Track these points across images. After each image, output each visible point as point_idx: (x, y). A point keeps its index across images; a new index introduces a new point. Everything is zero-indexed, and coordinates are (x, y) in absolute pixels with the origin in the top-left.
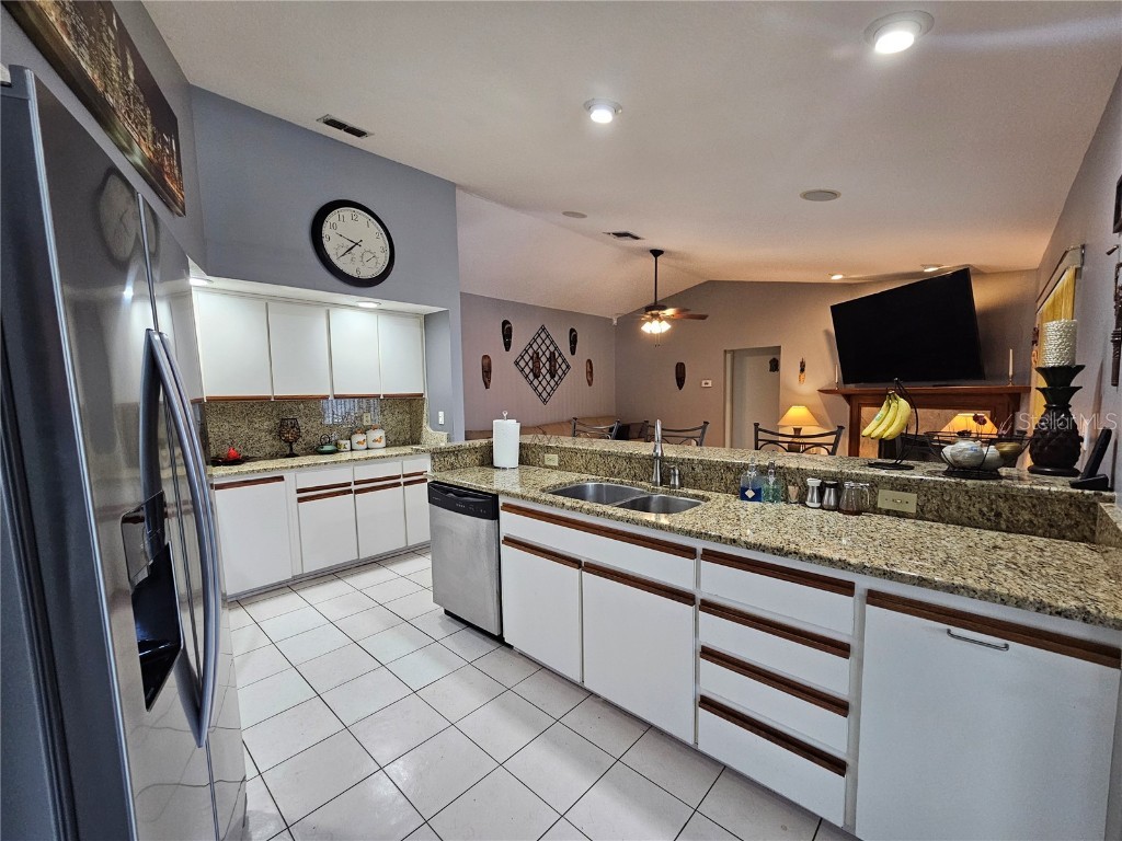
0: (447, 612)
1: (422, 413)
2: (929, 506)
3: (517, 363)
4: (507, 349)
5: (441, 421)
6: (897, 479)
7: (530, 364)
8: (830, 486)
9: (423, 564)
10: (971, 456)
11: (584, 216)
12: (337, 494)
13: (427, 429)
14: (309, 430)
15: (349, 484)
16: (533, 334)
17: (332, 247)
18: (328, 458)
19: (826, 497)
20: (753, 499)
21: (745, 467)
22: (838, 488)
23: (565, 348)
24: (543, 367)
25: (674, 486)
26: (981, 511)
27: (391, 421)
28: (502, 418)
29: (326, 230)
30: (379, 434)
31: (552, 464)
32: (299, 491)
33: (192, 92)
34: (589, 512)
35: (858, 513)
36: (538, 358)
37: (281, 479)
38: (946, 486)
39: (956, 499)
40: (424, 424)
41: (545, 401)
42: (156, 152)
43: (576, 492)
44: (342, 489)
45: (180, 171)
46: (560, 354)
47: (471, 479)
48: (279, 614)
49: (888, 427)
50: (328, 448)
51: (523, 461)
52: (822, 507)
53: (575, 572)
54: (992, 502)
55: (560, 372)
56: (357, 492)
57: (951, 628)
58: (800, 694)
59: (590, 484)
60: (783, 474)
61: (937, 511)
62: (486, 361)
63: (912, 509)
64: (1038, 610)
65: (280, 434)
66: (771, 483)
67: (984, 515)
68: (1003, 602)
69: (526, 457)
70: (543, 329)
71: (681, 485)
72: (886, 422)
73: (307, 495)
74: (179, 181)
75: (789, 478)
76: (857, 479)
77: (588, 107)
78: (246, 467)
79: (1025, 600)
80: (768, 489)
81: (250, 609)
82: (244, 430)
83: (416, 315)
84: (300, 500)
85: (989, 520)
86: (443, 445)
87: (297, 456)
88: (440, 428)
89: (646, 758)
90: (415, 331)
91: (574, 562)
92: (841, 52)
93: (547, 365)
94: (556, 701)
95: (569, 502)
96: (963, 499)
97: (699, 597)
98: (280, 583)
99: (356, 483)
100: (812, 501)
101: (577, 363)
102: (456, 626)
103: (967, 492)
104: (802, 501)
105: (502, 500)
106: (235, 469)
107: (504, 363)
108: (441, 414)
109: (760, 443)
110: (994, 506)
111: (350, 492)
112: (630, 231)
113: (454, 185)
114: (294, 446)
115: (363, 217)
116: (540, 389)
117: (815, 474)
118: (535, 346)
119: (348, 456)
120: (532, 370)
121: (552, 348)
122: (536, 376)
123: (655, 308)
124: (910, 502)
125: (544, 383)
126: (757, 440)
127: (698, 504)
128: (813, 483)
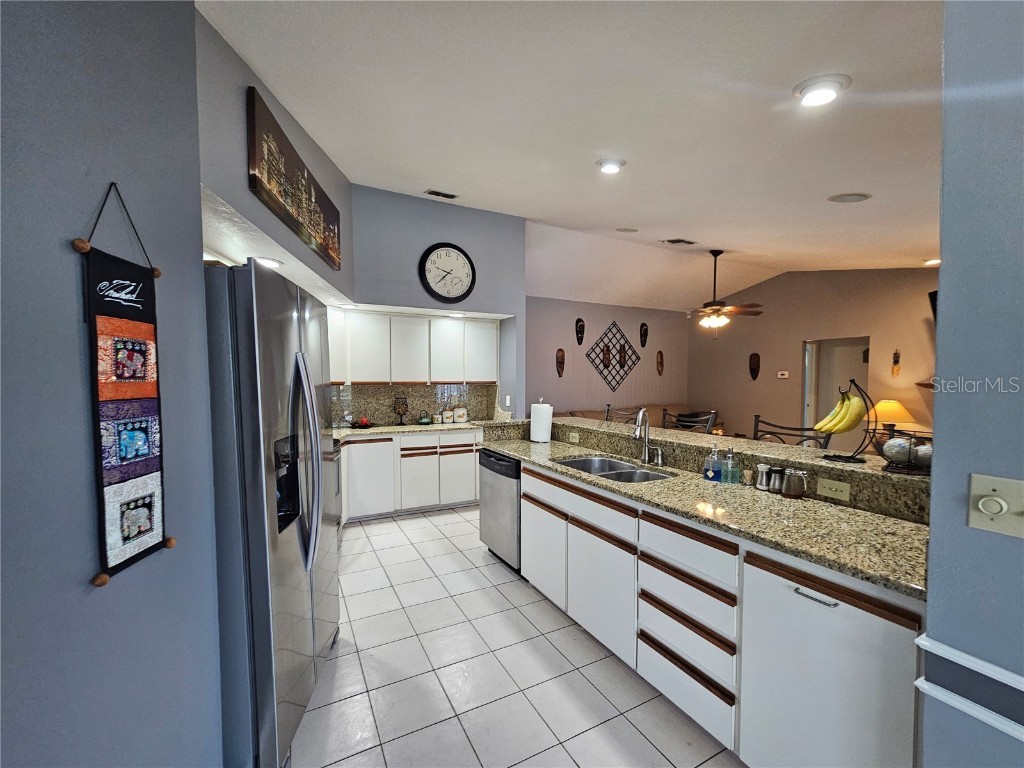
0: (489, 550)
1: (495, 397)
2: (861, 496)
3: (588, 355)
4: (580, 343)
5: (508, 403)
6: (832, 469)
7: (601, 356)
8: (776, 472)
9: (474, 515)
10: (898, 452)
11: (636, 231)
12: (426, 454)
13: (498, 408)
14: (415, 404)
15: (436, 448)
16: (605, 329)
17: (432, 276)
18: (423, 427)
19: (772, 482)
20: (712, 479)
21: (709, 451)
22: (781, 473)
23: (635, 341)
24: (613, 358)
25: (657, 464)
26: (906, 504)
27: (473, 402)
28: (538, 402)
29: (429, 265)
30: (462, 411)
31: (574, 441)
32: (402, 449)
33: (351, 189)
34: (572, 476)
35: (798, 497)
36: (609, 350)
37: (391, 440)
38: (874, 479)
39: (885, 491)
40: (496, 405)
41: (614, 389)
42: (325, 239)
43: (584, 465)
44: (430, 451)
45: (339, 244)
46: (630, 347)
47: (511, 449)
48: (382, 533)
49: (839, 422)
50: (425, 420)
51: (554, 437)
52: (769, 491)
53: (563, 522)
54: (916, 496)
55: (630, 363)
56: (441, 454)
57: (799, 586)
58: (706, 636)
59: (597, 459)
60: (743, 461)
61: (868, 501)
62: (561, 354)
63: (846, 497)
64: (854, 575)
65: (395, 409)
66: (730, 466)
67: (909, 508)
68: (830, 566)
69: (557, 434)
70: (614, 324)
71: (664, 464)
72: (838, 418)
73: (409, 453)
74: (338, 251)
75: (746, 463)
76: (799, 466)
77: (600, 163)
78: (371, 430)
79: (845, 565)
80: (726, 471)
81: (366, 528)
82: (374, 404)
83: (493, 321)
84: (403, 456)
85: (913, 513)
86: (508, 421)
87: (404, 425)
88: (507, 409)
89: (599, 673)
90: (492, 332)
91: (565, 516)
92: (781, 107)
93: (618, 357)
94: (546, 622)
95: (572, 471)
96: (890, 491)
97: (640, 548)
98: (386, 514)
99: (441, 447)
100: (761, 484)
101: (647, 355)
102: (493, 560)
103: (894, 485)
104: (754, 483)
105: (523, 465)
106: (364, 431)
107: (576, 355)
108: (508, 397)
109: (760, 434)
110: (918, 500)
111: (436, 453)
112: (683, 238)
113: (524, 220)
114: (404, 417)
115: (454, 253)
116: (610, 378)
117: (767, 461)
118: (606, 340)
119: (440, 427)
120: (602, 361)
121: (622, 342)
122: (606, 367)
123: (716, 304)
124: (844, 491)
125: (614, 372)
126: (756, 430)
127: (665, 478)
128: (763, 468)
